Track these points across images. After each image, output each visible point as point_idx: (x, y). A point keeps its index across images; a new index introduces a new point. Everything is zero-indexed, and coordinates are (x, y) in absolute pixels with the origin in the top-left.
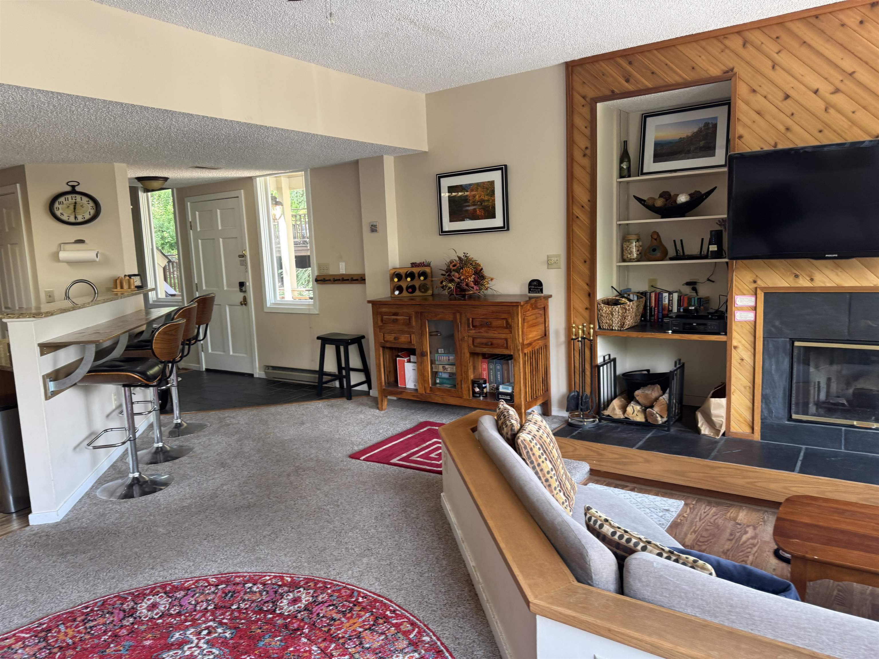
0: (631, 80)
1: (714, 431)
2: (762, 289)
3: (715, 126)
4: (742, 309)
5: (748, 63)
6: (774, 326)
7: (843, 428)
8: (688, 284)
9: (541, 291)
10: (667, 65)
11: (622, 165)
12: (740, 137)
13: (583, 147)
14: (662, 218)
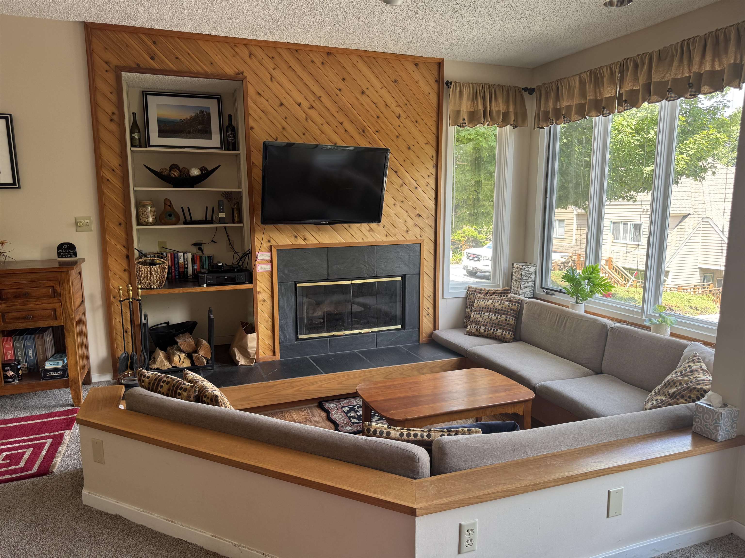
0: (156, 58)
1: (248, 361)
2: (275, 246)
3: (209, 114)
4: (262, 262)
5: (253, 70)
6: (284, 274)
7: (328, 339)
8: (195, 245)
9: (75, 255)
10: (189, 54)
11: (134, 135)
12: (252, 128)
13: (110, 112)
14: (174, 187)
